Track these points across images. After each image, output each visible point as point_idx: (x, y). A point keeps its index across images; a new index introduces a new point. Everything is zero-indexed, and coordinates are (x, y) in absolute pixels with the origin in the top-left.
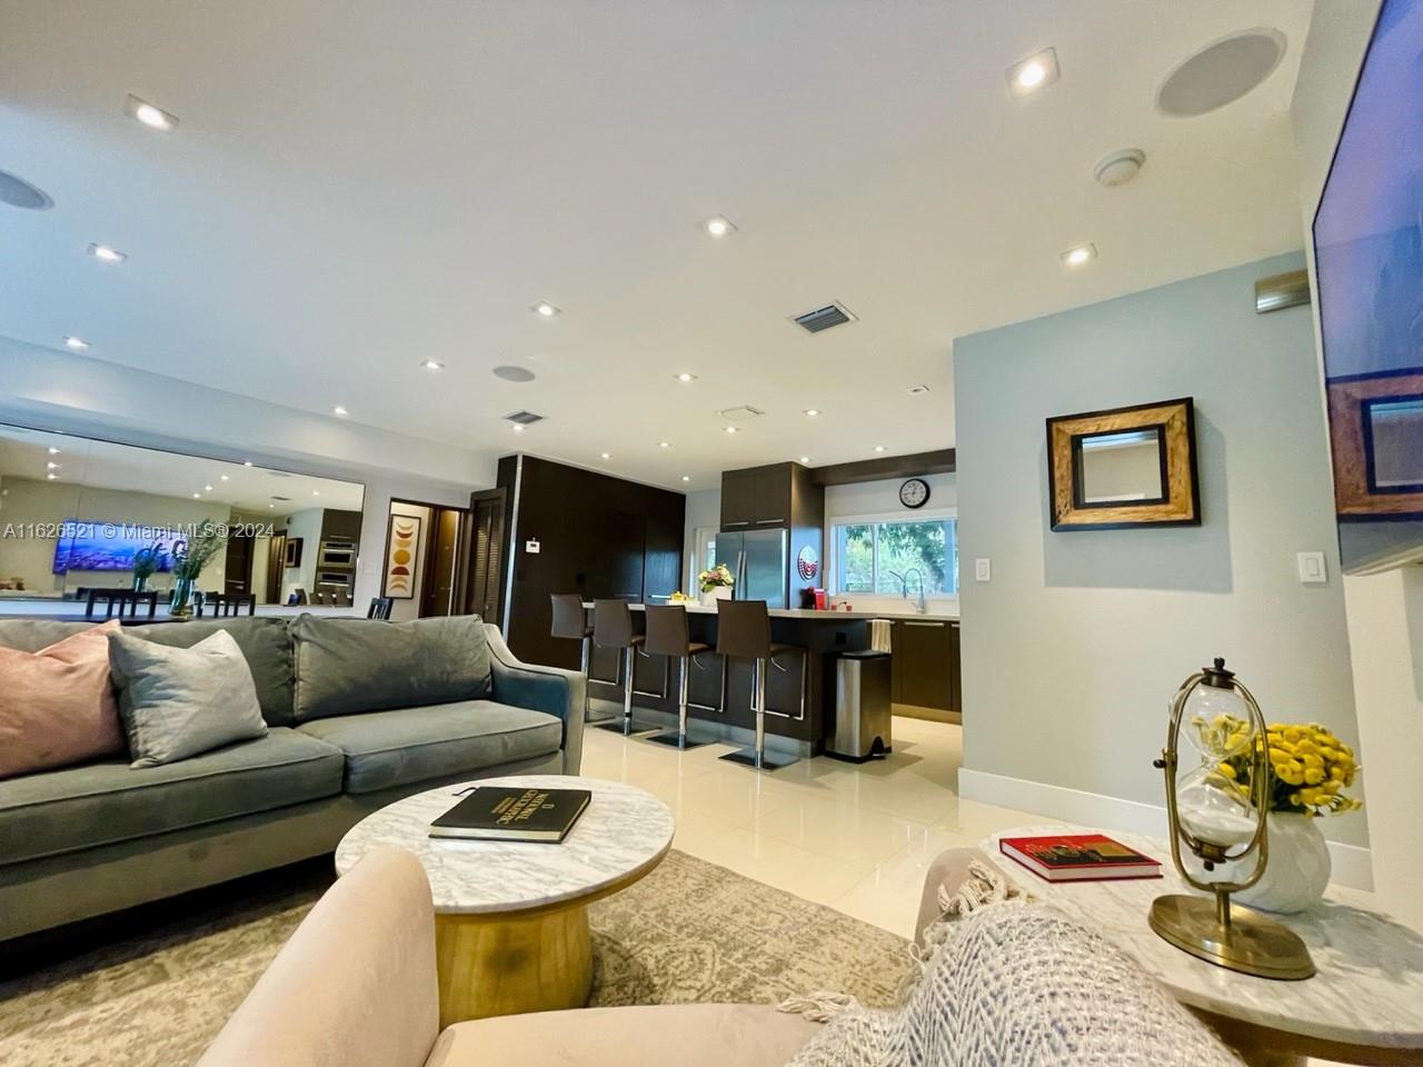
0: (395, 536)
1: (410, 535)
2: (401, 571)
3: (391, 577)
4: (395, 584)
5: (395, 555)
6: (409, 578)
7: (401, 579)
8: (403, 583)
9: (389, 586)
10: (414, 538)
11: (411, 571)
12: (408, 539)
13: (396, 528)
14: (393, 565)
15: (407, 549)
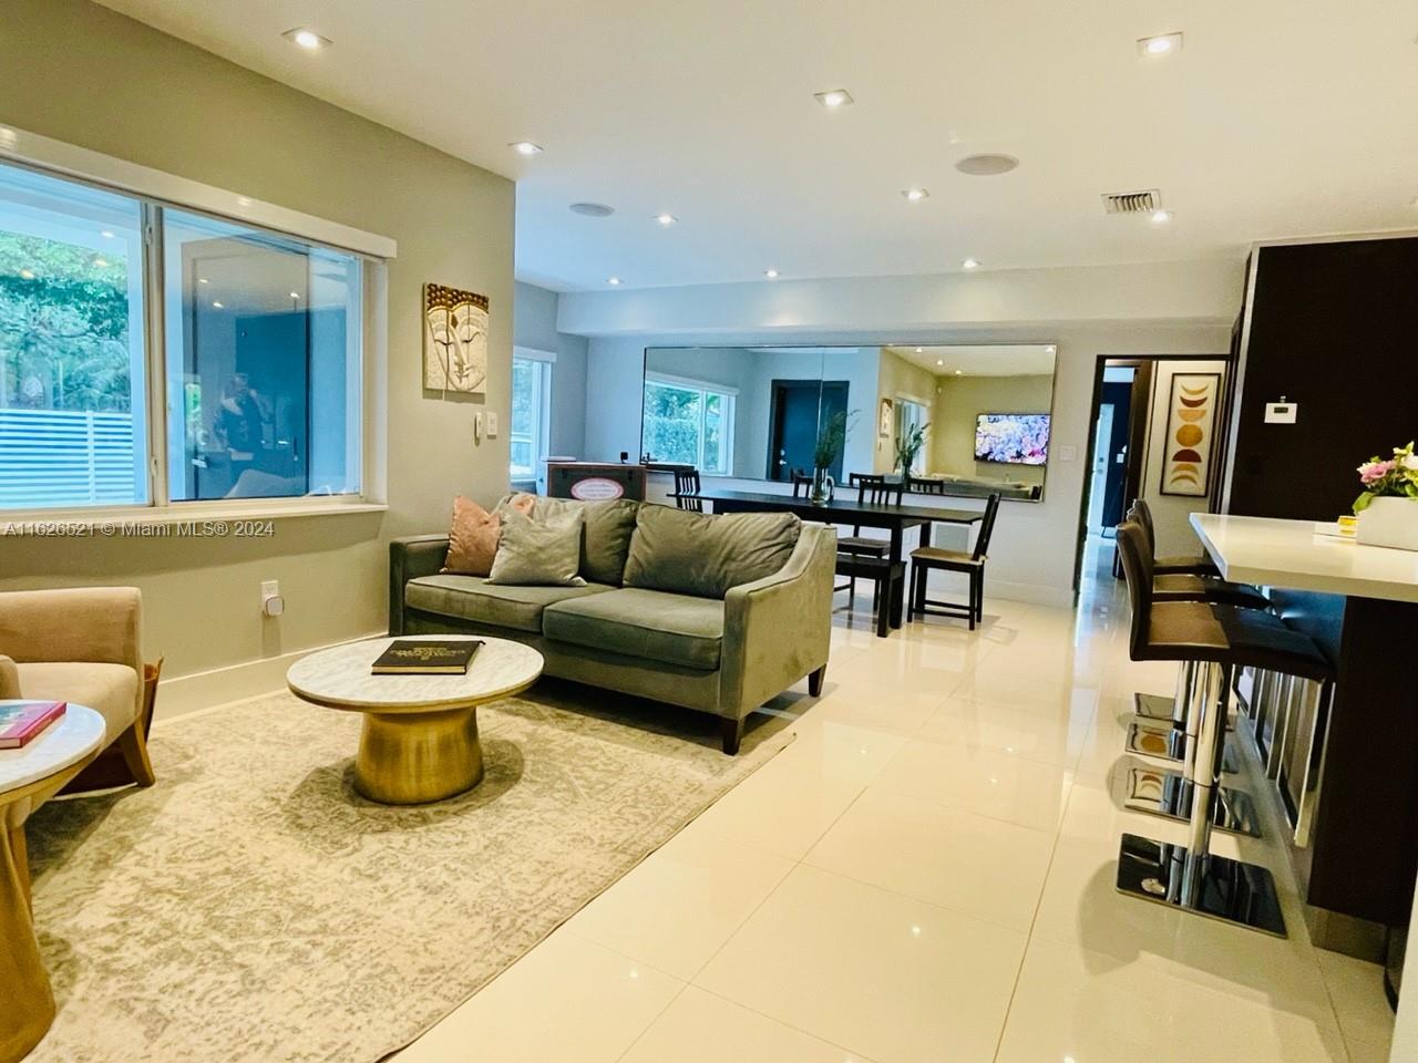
0: (1178, 405)
1: (1205, 399)
2: (1188, 456)
3: (1172, 465)
4: (1178, 474)
5: (1179, 432)
6: (1202, 467)
7: (1187, 468)
8: (1189, 473)
9: (1169, 477)
10: (1209, 406)
11: (1204, 457)
12: (1199, 408)
13: (1179, 393)
14: (1175, 447)
15: (1198, 423)
